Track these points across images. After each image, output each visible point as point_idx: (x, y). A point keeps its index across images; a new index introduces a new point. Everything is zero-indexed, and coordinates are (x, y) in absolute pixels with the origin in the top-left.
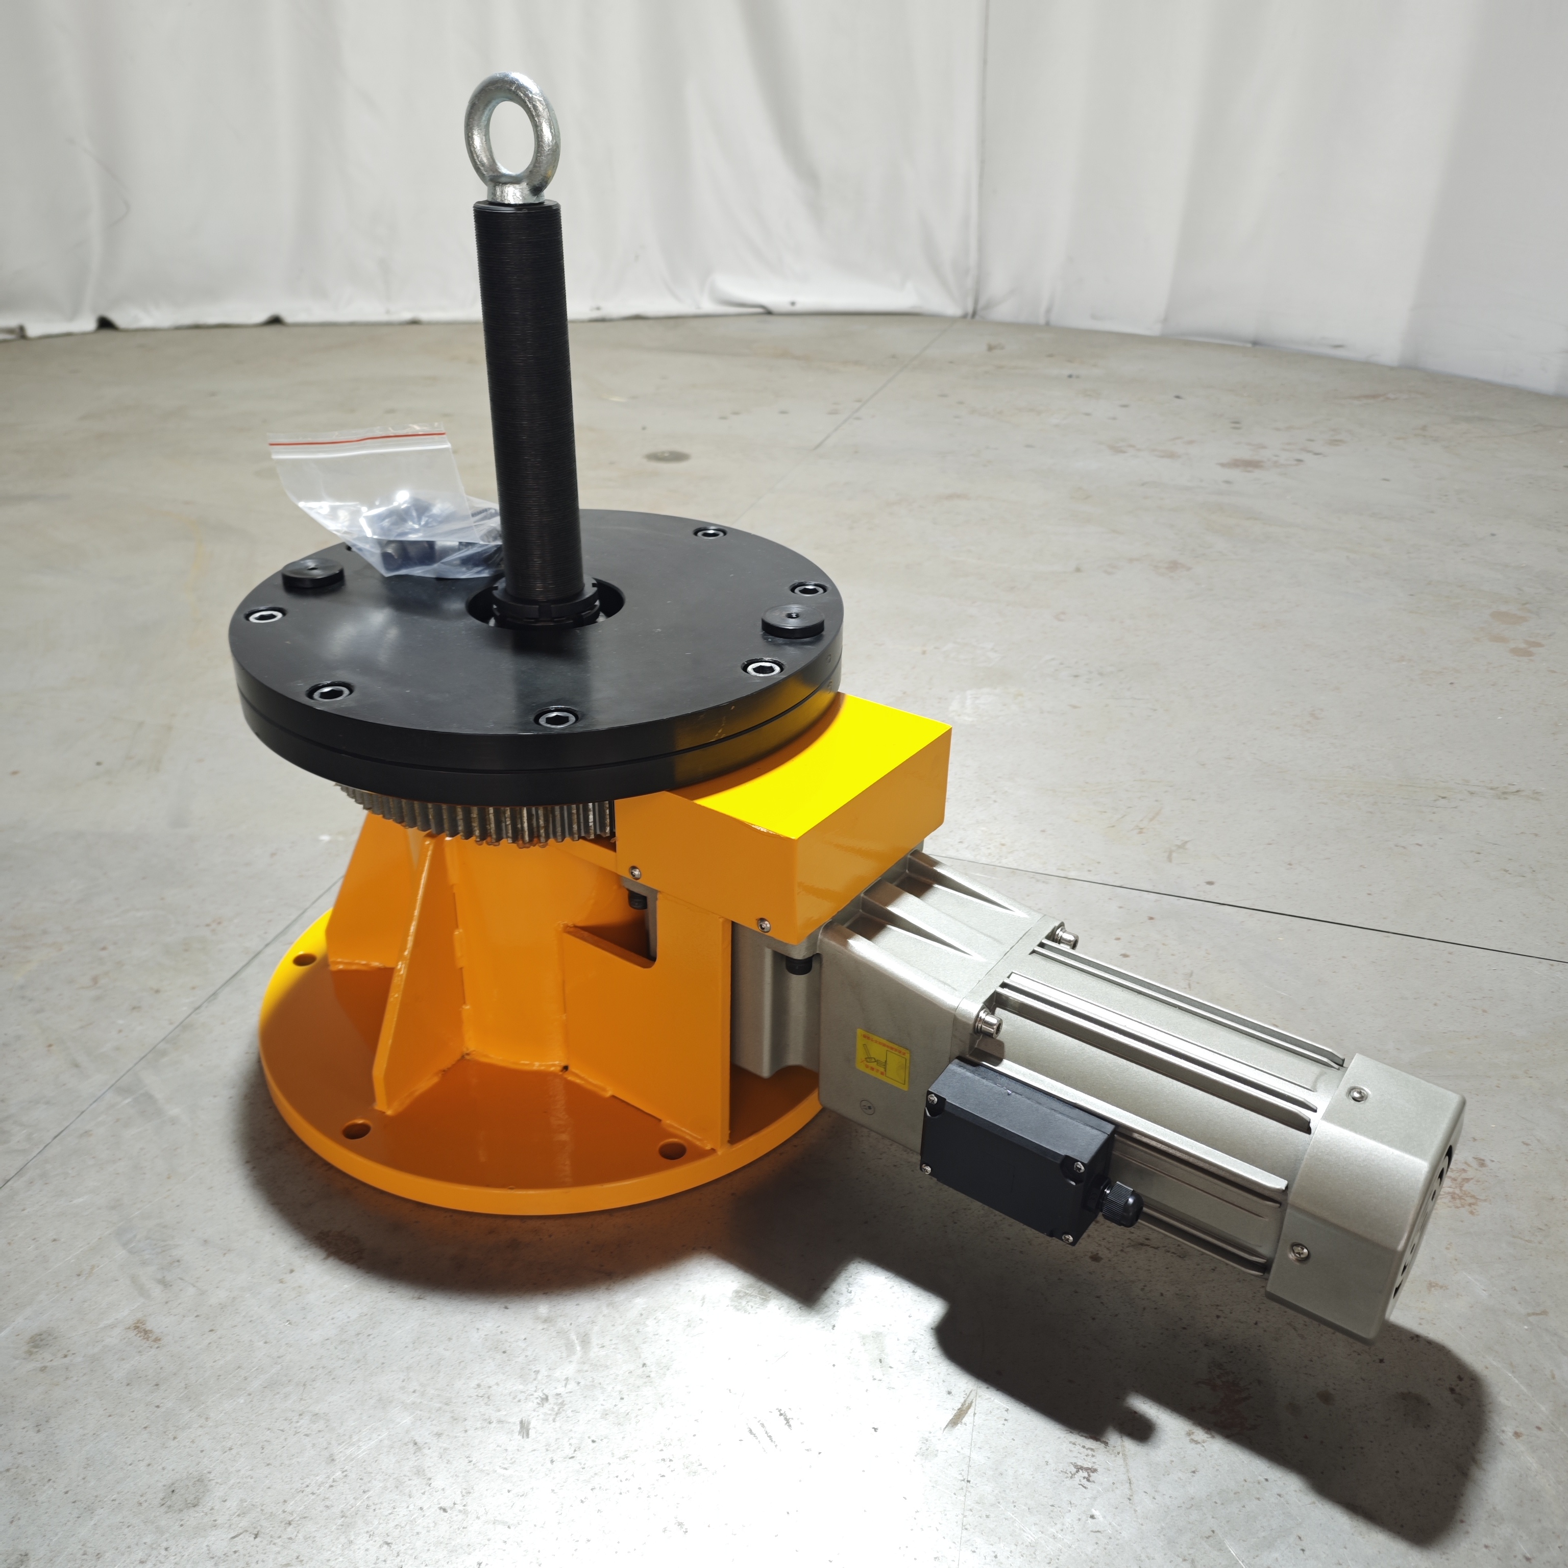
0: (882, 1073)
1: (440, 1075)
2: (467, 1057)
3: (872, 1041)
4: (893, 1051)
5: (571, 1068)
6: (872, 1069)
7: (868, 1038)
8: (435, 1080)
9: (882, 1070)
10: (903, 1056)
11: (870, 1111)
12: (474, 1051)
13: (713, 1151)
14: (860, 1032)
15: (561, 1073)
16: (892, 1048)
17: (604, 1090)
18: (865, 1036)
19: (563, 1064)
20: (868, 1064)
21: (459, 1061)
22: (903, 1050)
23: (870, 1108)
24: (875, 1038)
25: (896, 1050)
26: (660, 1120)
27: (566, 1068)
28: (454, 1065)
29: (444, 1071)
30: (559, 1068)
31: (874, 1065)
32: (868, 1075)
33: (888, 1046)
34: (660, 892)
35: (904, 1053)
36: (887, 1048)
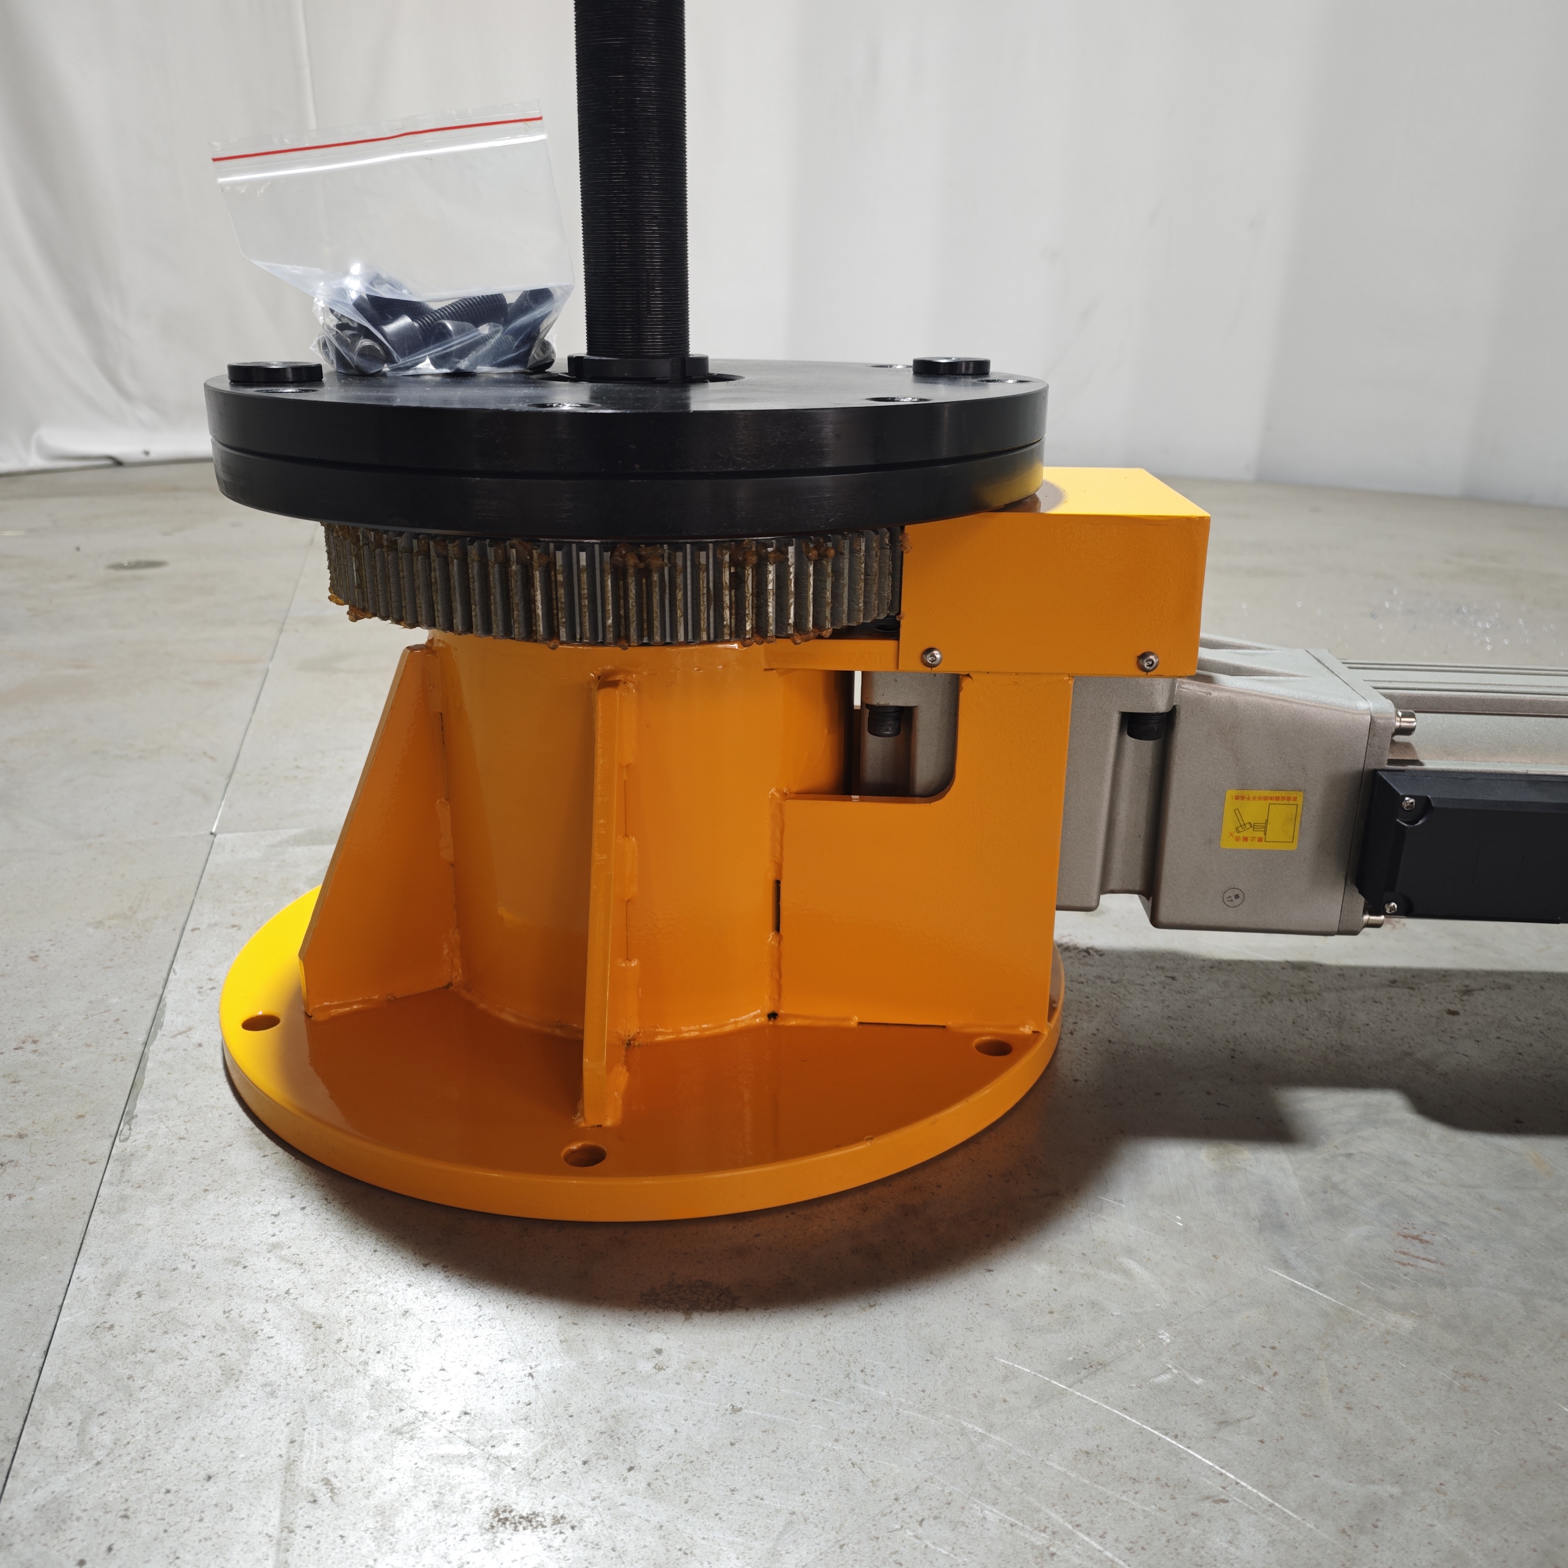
0: (1260, 840)
1: (626, 1067)
2: (636, 1042)
3: (1248, 799)
4: (1280, 802)
5: (781, 1013)
6: (1246, 839)
7: (1243, 798)
8: (626, 1074)
9: (1261, 834)
10: (1294, 802)
11: (1238, 901)
12: (638, 1033)
13: (1036, 1034)
14: (1230, 794)
16: (1277, 798)
17: (848, 1019)
18: (1237, 798)
20: (1239, 835)
21: (626, 1050)
22: (1293, 794)
23: (1237, 896)
24: (1252, 793)
25: (1283, 798)
26: (946, 1027)
27: (773, 1016)
29: (626, 1062)
30: (766, 1018)
31: (1249, 833)
32: (1239, 851)
33: (1271, 798)
34: (968, 675)
35: (1295, 799)
36: (1270, 801)
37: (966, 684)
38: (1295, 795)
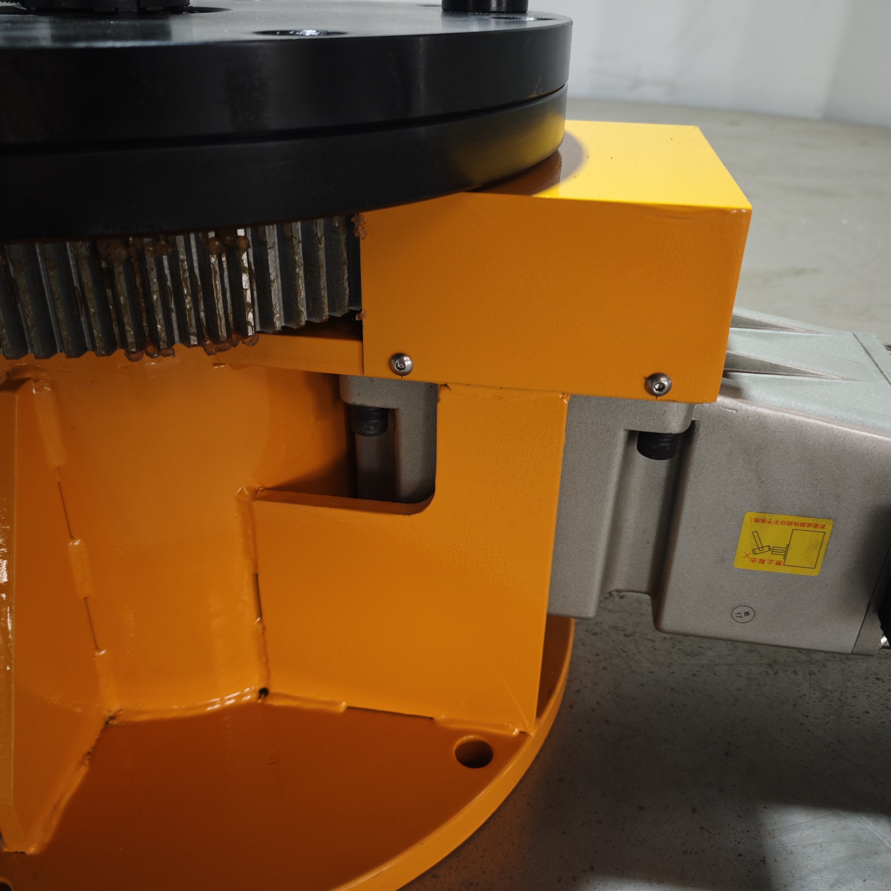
0: (778, 563)
1: (87, 762)
2: (115, 722)
3: (770, 522)
4: (805, 528)
5: (273, 690)
6: (762, 561)
7: (763, 521)
8: (83, 771)
9: (780, 558)
10: (822, 530)
11: (748, 618)
12: (121, 710)
13: (523, 734)
14: (750, 516)
15: (260, 701)
16: (803, 525)
17: (336, 704)
18: (757, 520)
19: (259, 687)
20: (755, 556)
21: (103, 731)
22: (821, 522)
23: (747, 614)
24: (774, 517)
25: (810, 525)
26: (431, 719)
27: (264, 692)
28: (98, 741)
29: (89, 753)
30: (255, 695)
31: (767, 556)
32: (753, 572)
33: (796, 524)
34: (446, 385)
35: (823, 527)
36: (793, 527)
37: (443, 394)
38: (823, 523)
